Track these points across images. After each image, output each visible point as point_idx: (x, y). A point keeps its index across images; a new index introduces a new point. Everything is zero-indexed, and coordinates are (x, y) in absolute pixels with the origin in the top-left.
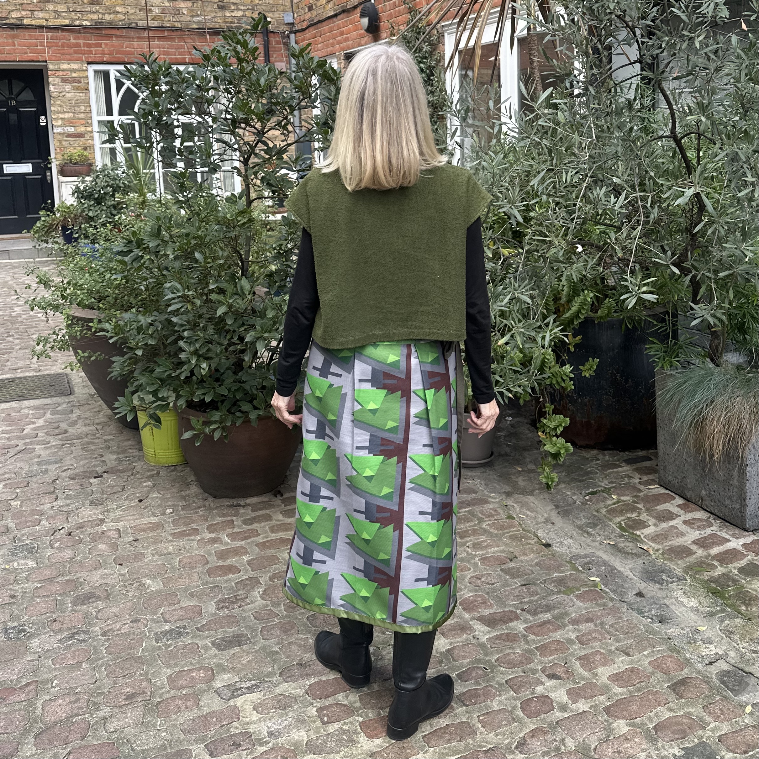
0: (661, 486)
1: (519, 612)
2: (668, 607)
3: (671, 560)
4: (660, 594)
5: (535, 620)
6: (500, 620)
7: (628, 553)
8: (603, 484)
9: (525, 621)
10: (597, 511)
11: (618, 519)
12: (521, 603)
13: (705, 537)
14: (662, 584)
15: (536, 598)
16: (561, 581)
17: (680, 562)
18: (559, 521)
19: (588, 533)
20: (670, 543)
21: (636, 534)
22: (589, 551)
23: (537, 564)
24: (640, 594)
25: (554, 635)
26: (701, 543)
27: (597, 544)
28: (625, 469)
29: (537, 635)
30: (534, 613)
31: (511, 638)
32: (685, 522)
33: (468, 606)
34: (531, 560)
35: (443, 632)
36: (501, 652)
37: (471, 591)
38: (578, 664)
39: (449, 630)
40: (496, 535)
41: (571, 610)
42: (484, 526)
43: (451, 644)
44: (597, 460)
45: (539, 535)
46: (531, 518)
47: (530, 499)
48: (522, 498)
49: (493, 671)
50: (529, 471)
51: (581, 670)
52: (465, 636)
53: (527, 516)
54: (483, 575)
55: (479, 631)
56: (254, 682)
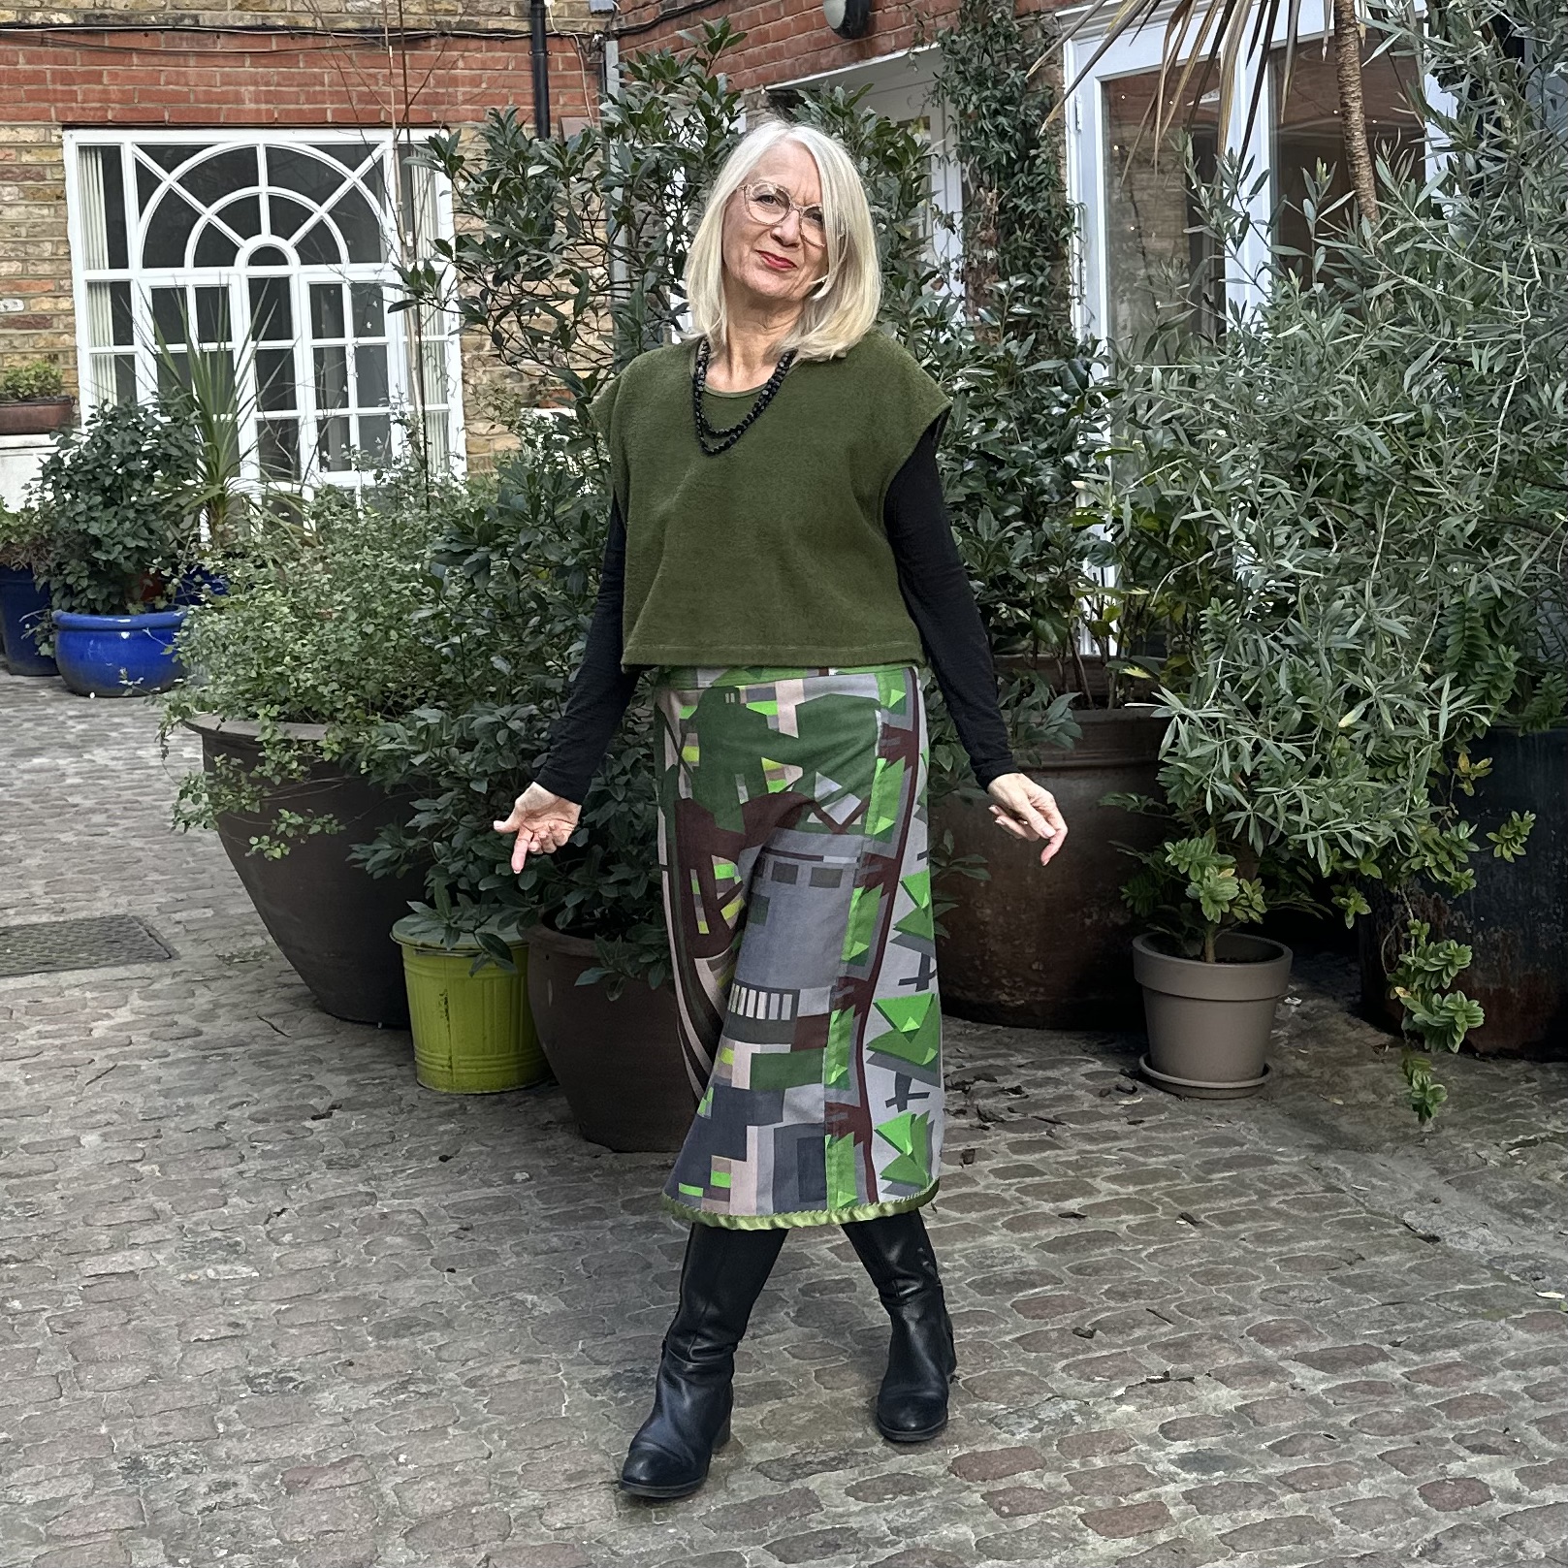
1: (1386, 1347)
5: (1424, 1361)
6: (1348, 1360)
8: (1549, 1127)
9: (1403, 1363)
10: (1541, 1178)
12: (1389, 1333)
15: (1421, 1325)
16: (1471, 1298)
18: (1452, 1197)
19: (1524, 1217)
22: (1531, 1249)
23: (1411, 1270)
25: (1473, 1384)
27: (1550, 1237)
29: (1435, 1384)
30: (1423, 1349)
31: (1378, 1389)
33: (1266, 1336)
34: (1399, 1264)
35: (1222, 1378)
36: (1360, 1410)
37: (1270, 1313)
38: (1534, 1429)
39: (1236, 1375)
40: (1307, 1221)
41: (1504, 1345)
42: (1273, 1204)
43: (1244, 1398)
44: (1529, 1080)
45: (1408, 1220)
46: (1384, 1191)
47: (1376, 1159)
48: (1352, 1155)
49: (1347, 1441)
50: (1363, 1106)
51: (1543, 1441)
52: (1273, 1384)
53: (1373, 1187)
54: (1290, 1288)
55: (1304, 1377)
56: (832, 1454)
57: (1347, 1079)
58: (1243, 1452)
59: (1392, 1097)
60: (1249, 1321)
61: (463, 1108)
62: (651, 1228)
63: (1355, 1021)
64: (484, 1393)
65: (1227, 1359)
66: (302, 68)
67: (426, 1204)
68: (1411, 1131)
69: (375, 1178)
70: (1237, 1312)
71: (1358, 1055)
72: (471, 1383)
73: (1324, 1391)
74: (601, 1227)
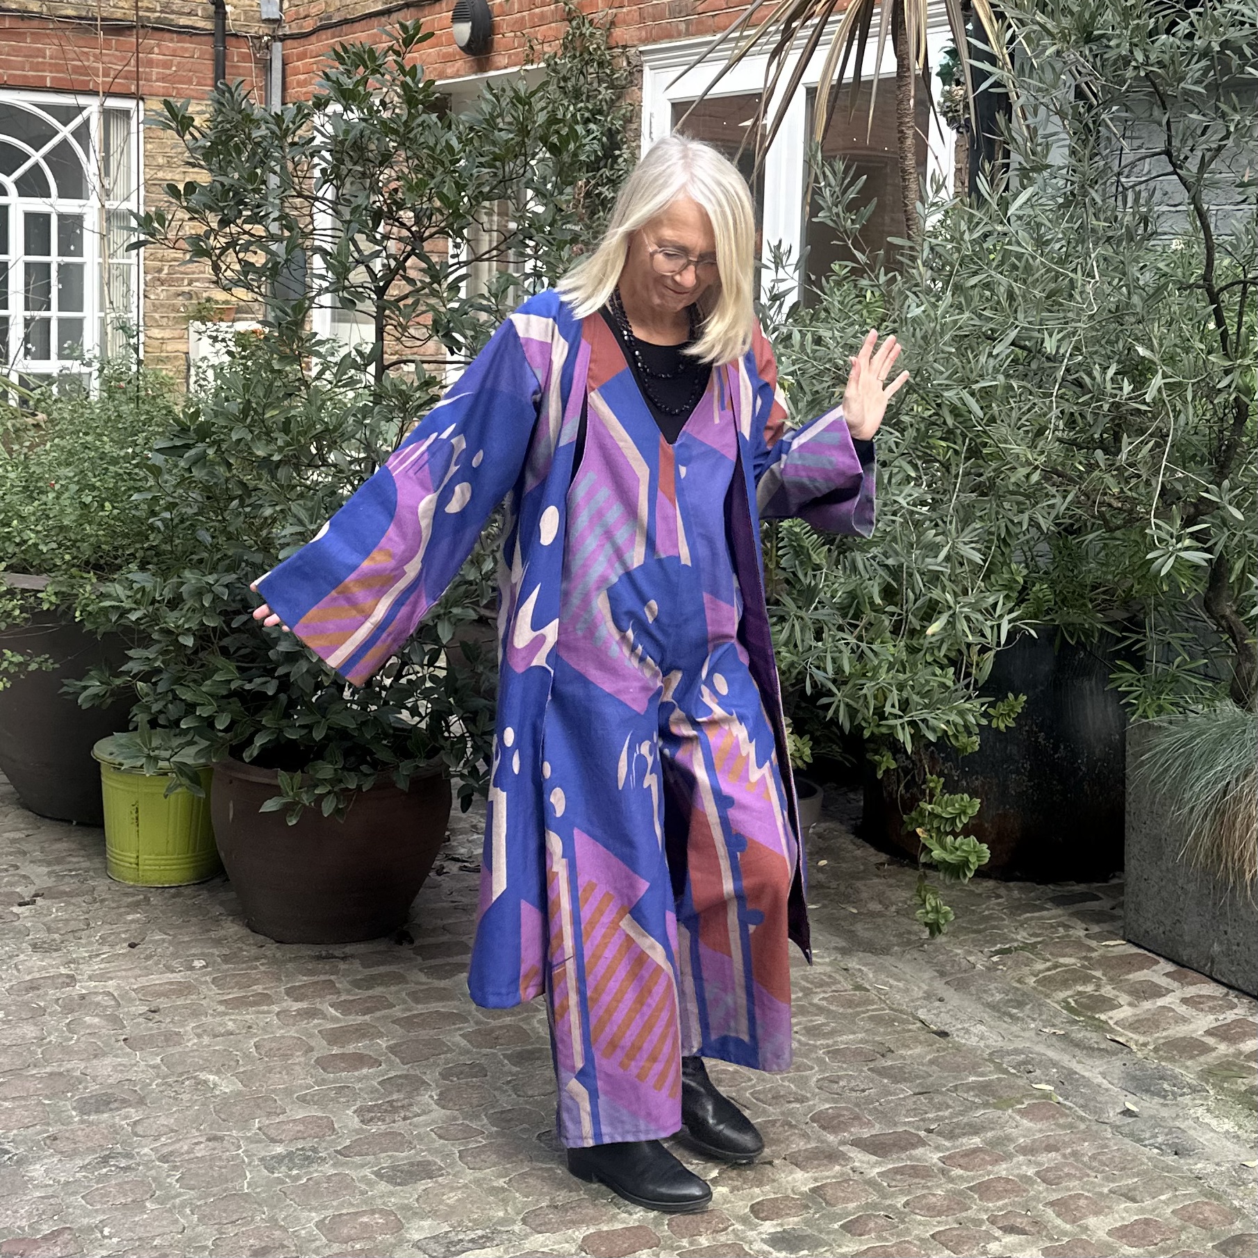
0: (1129, 941)
1: (922, 1134)
2: (1184, 1131)
3: (1172, 1059)
4: (1165, 1113)
5: (954, 1147)
6: (894, 1145)
7: (1093, 1049)
8: (1019, 937)
9: (938, 1148)
10: (1019, 981)
11: (1062, 995)
12: (923, 1120)
13: (1228, 1025)
14: (1165, 1097)
15: (947, 1113)
16: (984, 1089)
17: (1189, 1063)
18: (954, 998)
19: (1011, 1016)
20: (1165, 1034)
21: (1098, 1019)
22: (1020, 1045)
23: (932, 1062)
24: (1127, 1113)
25: (996, 1169)
26: (1223, 1033)
27: (1032, 1034)
28: (1053, 914)
29: (966, 1169)
30: (951, 1136)
31: (919, 1172)
32: (1184, 1001)
33: (828, 1122)
34: (920, 1056)
35: (797, 1161)
36: (909, 1193)
37: (826, 1101)
38: (1050, 1212)
39: (807, 1159)
40: (844, 1016)
41: (1014, 1132)
42: (816, 1001)
43: (816, 1180)
44: (998, 897)
45: (922, 1017)
46: (899, 990)
47: (888, 961)
48: (871, 958)
49: (903, 1221)
50: (873, 914)
51: (1058, 1222)
52: (837, 1168)
53: (891, 987)
54: (840, 1078)
55: (860, 1161)
56: (480, 1233)
57: (858, 891)
58: (820, 1232)
59: (893, 908)
60: (811, 1109)
61: (147, 899)
62: (311, 1014)
63: (859, 841)
64: (175, 1168)
65: (797, 1145)
66: (28, 44)
67: (118, 987)
68: (913, 938)
69: (73, 961)
70: (802, 1100)
71: (864, 871)
72: (164, 1159)
73: (881, 1174)
74: (269, 1012)
